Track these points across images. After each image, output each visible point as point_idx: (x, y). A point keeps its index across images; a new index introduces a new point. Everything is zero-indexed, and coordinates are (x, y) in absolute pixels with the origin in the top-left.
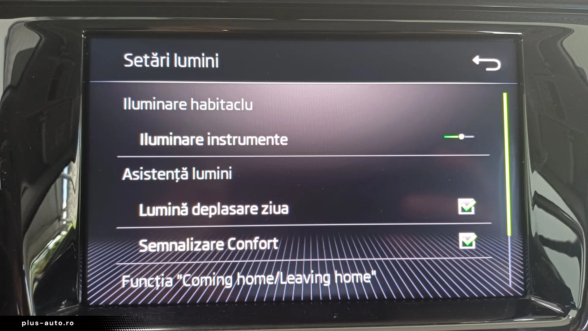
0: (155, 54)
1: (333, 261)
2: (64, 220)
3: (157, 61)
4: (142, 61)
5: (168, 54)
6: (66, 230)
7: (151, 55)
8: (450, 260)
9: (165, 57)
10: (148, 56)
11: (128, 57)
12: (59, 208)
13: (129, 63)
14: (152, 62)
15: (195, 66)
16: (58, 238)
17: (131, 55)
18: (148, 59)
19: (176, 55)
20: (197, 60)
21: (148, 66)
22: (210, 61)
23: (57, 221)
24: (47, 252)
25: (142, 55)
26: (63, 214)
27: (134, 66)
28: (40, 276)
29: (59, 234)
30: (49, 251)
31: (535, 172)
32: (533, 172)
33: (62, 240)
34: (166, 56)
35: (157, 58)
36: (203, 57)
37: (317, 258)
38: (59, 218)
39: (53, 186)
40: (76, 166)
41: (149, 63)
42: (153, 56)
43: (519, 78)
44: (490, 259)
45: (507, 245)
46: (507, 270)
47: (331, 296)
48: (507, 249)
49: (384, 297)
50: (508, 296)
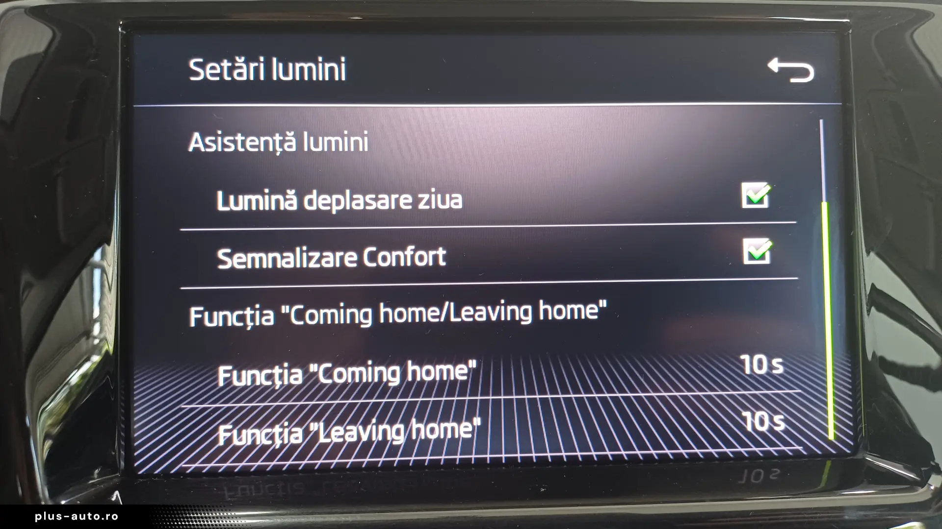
0: (240, 58)
1: (538, 400)
2: (95, 338)
3: (244, 71)
4: (218, 71)
5: (262, 59)
6: (99, 354)
7: (233, 61)
8: (720, 397)
9: (256, 64)
10: (228, 62)
11: (196, 64)
12: (88, 318)
13: (197, 74)
14: (236, 72)
15: (306, 78)
16: (86, 367)
17: (201, 60)
18: (228, 67)
19: (275, 60)
20: (310, 69)
21: (229, 79)
22: (331, 70)
23: (84, 339)
24: (68, 391)
25: (219, 61)
26: (93, 327)
27: (205, 78)
28: (56, 430)
29: (88, 359)
30: (71, 388)
31: (872, 254)
32: (868, 253)
33: (92, 370)
34: (259, 61)
35: (244, 66)
36: (320, 62)
37: (512, 395)
38: (88, 333)
39: (77, 281)
40: (112, 250)
41: (230, 74)
42: (237, 62)
43: (845, 96)
44: (798, 394)
45: (825, 371)
46: (826, 412)
47: (536, 457)
48: (825, 376)
49: (624, 457)
50: (827, 455)
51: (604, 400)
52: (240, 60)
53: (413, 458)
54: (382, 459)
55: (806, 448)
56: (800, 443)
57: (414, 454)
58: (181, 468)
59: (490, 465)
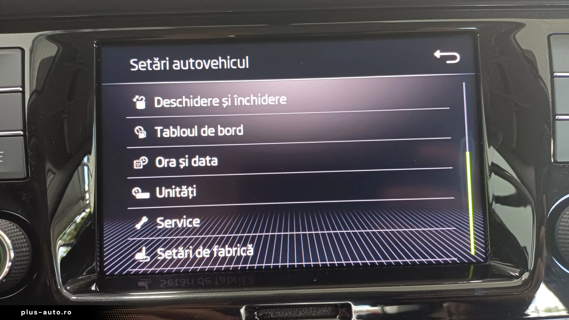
0: (156, 59)
1: (314, 234)
3: (159, 65)
4: (145, 65)
5: (167, 59)
7: (153, 60)
8: (411, 232)
9: (165, 62)
10: (150, 60)
11: (134, 62)
13: (134, 67)
14: (154, 66)
17: (136, 60)
18: (150, 63)
19: (175, 59)
21: (151, 69)
25: (145, 60)
27: (139, 69)
34: (166, 60)
35: (159, 62)
37: (300, 231)
40: (93, 157)
41: (151, 67)
42: (155, 60)
43: (477, 69)
44: (453, 230)
45: (469, 217)
46: (469, 239)
47: (313, 264)
48: (469, 220)
49: (368, 264)
50: (470, 262)
51: (349, 234)
52: (156, 60)
53: (248, 265)
54: (232, 266)
55: (459, 259)
56: (455, 256)
57: (249, 263)
58: (128, 271)
59: (297, 268)
